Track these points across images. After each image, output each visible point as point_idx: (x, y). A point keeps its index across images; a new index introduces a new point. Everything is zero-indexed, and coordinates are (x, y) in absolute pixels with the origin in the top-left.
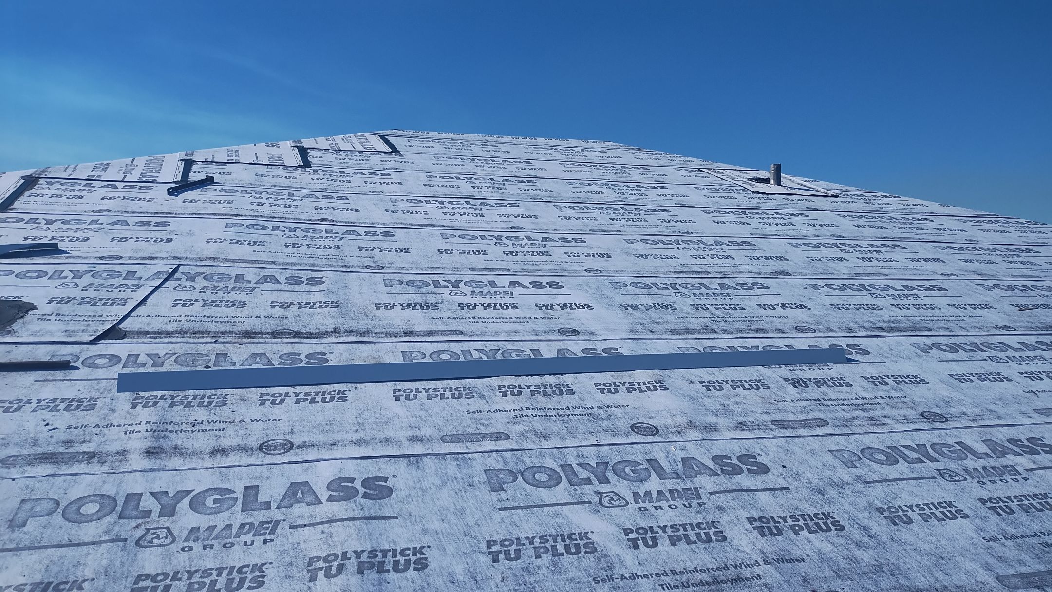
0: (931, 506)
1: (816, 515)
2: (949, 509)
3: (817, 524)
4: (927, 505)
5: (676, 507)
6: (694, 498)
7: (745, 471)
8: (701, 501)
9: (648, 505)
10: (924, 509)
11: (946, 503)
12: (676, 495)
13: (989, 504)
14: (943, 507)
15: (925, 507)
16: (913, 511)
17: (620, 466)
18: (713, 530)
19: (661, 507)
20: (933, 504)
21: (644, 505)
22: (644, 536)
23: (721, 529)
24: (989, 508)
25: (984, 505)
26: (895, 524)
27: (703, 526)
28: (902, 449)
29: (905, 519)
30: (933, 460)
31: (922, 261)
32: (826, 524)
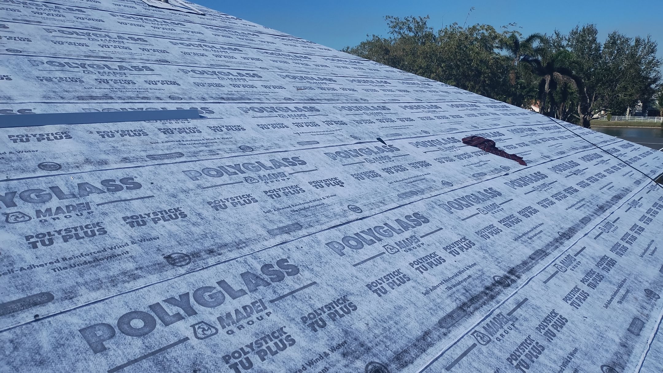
0: (239, 198)
1: (169, 210)
2: (248, 198)
3: (170, 216)
4: (236, 197)
5: (71, 216)
6: (85, 210)
7: (125, 188)
8: (90, 211)
9: (47, 218)
10: (235, 200)
11: (246, 195)
12: (71, 209)
13: (269, 194)
14: (245, 198)
15: (235, 199)
16: (228, 201)
17: (26, 194)
18: (98, 228)
19: (58, 218)
20: (239, 196)
21: (44, 218)
22: (43, 239)
23: (103, 226)
24: (268, 196)
25: (266, 194)
26: (217, 210)
27: (90, 227)
28: (226, 167)
29: (223, 206)
30: (243, 172)
31: (250, 59)
32: (175, 215)
